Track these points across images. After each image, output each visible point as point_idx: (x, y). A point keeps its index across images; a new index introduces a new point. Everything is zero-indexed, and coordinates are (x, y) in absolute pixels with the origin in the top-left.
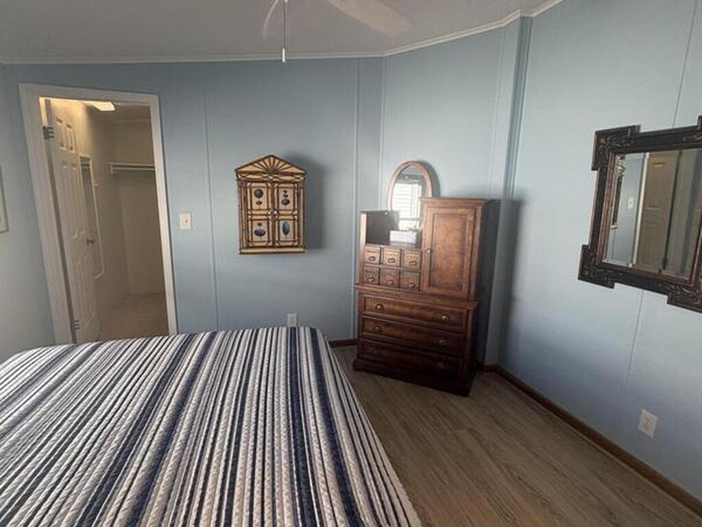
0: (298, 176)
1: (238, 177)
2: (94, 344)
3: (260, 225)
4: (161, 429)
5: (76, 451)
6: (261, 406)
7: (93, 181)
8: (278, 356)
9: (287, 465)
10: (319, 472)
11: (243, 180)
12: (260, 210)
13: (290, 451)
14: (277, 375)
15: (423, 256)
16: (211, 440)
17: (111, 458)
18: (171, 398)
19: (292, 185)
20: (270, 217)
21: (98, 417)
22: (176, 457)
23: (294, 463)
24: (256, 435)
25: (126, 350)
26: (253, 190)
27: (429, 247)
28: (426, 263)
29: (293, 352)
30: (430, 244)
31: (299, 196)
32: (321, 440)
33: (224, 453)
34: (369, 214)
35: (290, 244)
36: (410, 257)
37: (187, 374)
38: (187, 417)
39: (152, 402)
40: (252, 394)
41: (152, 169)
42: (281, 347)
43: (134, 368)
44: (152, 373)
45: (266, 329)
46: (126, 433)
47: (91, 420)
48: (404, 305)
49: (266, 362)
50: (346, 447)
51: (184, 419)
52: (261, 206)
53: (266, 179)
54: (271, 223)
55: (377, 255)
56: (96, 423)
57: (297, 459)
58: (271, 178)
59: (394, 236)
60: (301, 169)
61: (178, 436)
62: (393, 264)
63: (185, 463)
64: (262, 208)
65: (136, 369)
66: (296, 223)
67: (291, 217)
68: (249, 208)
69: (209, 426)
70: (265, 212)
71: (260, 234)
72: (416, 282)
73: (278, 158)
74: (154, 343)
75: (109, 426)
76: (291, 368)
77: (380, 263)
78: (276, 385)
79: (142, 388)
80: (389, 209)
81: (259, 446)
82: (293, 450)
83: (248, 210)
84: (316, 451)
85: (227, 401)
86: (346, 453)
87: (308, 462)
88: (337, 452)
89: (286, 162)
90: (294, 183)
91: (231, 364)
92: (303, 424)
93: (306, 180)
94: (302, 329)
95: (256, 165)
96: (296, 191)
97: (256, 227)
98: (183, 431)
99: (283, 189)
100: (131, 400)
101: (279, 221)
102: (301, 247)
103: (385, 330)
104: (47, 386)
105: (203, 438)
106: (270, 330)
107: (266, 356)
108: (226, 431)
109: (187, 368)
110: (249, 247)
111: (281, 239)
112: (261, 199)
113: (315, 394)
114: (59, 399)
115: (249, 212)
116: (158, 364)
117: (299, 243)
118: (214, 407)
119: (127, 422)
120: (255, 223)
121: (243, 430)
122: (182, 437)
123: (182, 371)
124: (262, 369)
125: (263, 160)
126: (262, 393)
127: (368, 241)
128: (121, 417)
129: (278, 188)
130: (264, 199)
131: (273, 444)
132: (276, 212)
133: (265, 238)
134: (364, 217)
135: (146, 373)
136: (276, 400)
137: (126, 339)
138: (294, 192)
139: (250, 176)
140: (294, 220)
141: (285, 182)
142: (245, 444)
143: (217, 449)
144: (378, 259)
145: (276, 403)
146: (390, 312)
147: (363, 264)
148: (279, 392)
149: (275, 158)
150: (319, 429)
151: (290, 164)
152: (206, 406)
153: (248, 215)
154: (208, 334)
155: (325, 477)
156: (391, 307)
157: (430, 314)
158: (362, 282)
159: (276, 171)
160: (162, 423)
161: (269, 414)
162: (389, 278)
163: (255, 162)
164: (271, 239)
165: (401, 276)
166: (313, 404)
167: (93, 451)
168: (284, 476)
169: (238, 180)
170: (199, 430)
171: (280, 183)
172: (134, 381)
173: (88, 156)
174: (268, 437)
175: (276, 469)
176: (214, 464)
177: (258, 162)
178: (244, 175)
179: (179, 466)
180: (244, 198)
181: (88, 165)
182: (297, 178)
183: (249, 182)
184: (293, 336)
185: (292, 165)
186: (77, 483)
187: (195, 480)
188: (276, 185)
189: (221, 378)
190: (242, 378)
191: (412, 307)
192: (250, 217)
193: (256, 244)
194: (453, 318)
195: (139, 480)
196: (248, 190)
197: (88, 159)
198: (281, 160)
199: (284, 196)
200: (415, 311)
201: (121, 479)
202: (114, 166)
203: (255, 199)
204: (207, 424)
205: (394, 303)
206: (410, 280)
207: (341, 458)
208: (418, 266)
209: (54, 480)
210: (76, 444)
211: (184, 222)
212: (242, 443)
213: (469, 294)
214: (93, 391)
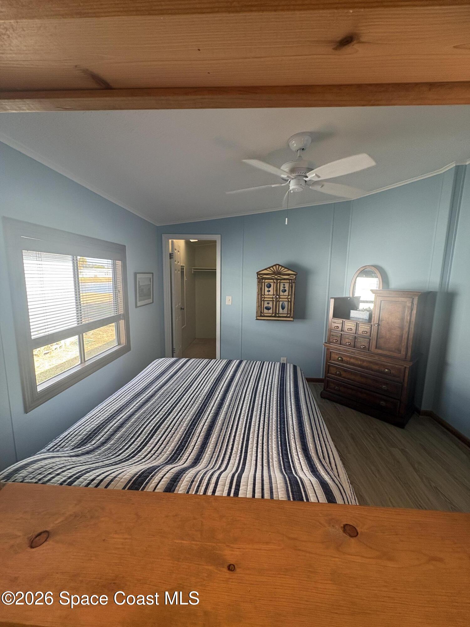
0: (292, 276)
1: (258, 276)
2: (187, 359)
3: (268, 303)
4: (218, 399)
5: (185, 401)
6: (264, 398)
7: (185, 277)
8: (274, 376)
9: (276, 425)
10: (291, 431)
11: (261, 278)
12: (269, 295)
13: (277, 419)
14: (273, 385)
15: (373, 327)
16: (240, 408)
17: (199, 406)
18: (222, 387)
19: (288, 281)
20: (274, 299)
21: (192, 390)
22: (225, 411)
23: (279, 424)
24: (261, 410)
25: (201, 363)
26: (266, 284)
27: (377, 323)
28: (374, 333)
29: (282, 376)
30: (378, 320)
31: (292, 287)
32: (294, 418)
33: (246, 414)
34: (336, 299)
35: (285, 315)
36: (363, 328)
37: (229, 378)
38: (230, 396)
39: (214, 388)
40: (260, 392)
41: (215, 271)
42: (276, 372)
43: (205, 372)
44: (213, 375)
45: (268, 362)
46: (204, 398)
47: (190, 390)
48: (357, 359)
49: (267, 378)
50: (307, 424)
51: (228, 397)
52: (270, 293)
53: (273, 277)
54: (274, 302)
55: (340, 326)
56: (192, 392)
57: (280, 423)
58: (276, 277)
59: (353, 314)
60: (294, 272)
61: (226, 403)
62: (350, 332)
63: (229, 414)
64: (270, 294)
65: (206, 373)
66: (289, 303)
67: (287, 300)
68: (263, 294)
69: (239, 401)
70: (271, 297)
71: (268, 309)
72: (367, 345)
73: (281, 266)
74: (213, 362)
75: (197, 394)
76: (281, 383)
77: (342, 331)
78: (272, 390)
79: (209, 381)
80: (351, 296)
81: (262, 415)
82: (279, 420)
83: (262, 295)
84: (290, 422)
85: (248, 393)
86: (306, 427)
87: (286, 426)
88: (302, 425)
89: (286, 268)
90: (289, 280)
91: (250, 377)
92: (285, 410)
93: (296, 278)
94: (288, 365)
95: (268, 269)
96: (291, 284)
97: (266, 305)
98: (228, 401)
99: (283, 283)
100: (205, 385)
101: (279, 301)
102: (292, 318)
103: (344, 374)
104: (171, 374)
105: (236, 406)
106: (271, 363)
107: (268, 375)
108: (247, 405)
109: (228, 375)
110: (261, 316)
111: (280, 313)
112: (270, 289)
113: (292, 398)
114: (176, 380)
115: (263, 296)
116: (215, 372)
117: (290, 315)
118: (241, 394)
119: (204, 394)
120: (266, 303)
121: (255, 406)
122: (227, 404)
123: (226, 376)
124: (265, 381)
125: (272, 267)
126: (265, 392)
127: (334, 316)
128: (201, 391)
129: (280, 283)
130: (271, 289)
131: (269, 415)
132: (278, 297)
133: (271, 311)
134: (332, 301)
135: (210, 375)
136: (272, 396)
137: (200, 358)
138: (289, 285)
139: (265, 276)
140: (288, 301)
141: (284, 279)
142: (256, 412)
143: (243, 412)
144: (340, 328)
145: (271, 398)
146: (347, 363)
147: (330, 330)
148: (274, 393)
149: (279, 265)
150: (293, 413)
151: (287, 269)
152: (238, 393)
153: (262, 298)
154: (238, 361)
155: (294, 433)
156: (348, 359)
157: (376, 367)
158: (329, 342)
159: (279, 273)
160: (219, 397)
161: (268, 402)
162: (347, 340)
163: (268, 268)
164: (274, 312)
165: (356, 340)
166: (291, 402)
167: (192, 402)
168: (274, 429)
169: (258, 278)
170: (235, 402)
171: (281, 280)
172: (205, 377)
173: (184, 265)
174: (267, 412)
175: (270, 425)
176: (241, 417)
177: (269, 268)
178: (261, 275)
179: (226, 415)
180: (261, 288)
181: (183, 269)
182: (291, 277)
183: (264, 279)
184: (283, 367)
185: (289, 270)
186: (187, 412)
187: (234, 421)
188: (279, 281)
189: (244, 382)
190: (255, 383)
191: (363, 361)
192: (263, 299)
193: (266, 315)
194: (393, 371)
195: (211, 416)
196: (263, 284)
197: (184, 266)
198: (282, 267)
199: (283, 287)
200: (365, 364)
201: (204, 414)
202: (194, 269)
203: (267, 289)
204: (238, 401)
205: (351, 357)
206: (362, 343)
207: (303, 428)
208: (369, 334)
209: (179, 410)
210: (185, 398)
211: (228, 300)
212: (254, 412)
213: (406, 356)
214: (189, 379)
